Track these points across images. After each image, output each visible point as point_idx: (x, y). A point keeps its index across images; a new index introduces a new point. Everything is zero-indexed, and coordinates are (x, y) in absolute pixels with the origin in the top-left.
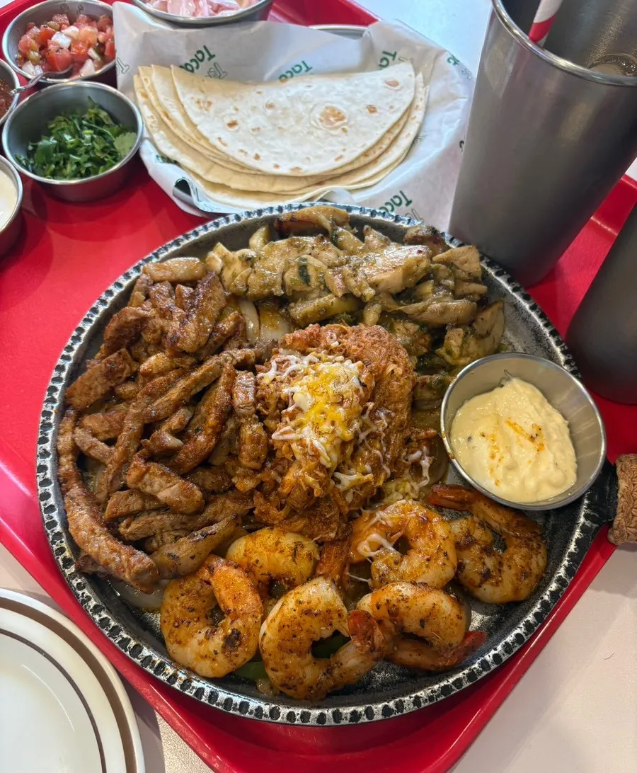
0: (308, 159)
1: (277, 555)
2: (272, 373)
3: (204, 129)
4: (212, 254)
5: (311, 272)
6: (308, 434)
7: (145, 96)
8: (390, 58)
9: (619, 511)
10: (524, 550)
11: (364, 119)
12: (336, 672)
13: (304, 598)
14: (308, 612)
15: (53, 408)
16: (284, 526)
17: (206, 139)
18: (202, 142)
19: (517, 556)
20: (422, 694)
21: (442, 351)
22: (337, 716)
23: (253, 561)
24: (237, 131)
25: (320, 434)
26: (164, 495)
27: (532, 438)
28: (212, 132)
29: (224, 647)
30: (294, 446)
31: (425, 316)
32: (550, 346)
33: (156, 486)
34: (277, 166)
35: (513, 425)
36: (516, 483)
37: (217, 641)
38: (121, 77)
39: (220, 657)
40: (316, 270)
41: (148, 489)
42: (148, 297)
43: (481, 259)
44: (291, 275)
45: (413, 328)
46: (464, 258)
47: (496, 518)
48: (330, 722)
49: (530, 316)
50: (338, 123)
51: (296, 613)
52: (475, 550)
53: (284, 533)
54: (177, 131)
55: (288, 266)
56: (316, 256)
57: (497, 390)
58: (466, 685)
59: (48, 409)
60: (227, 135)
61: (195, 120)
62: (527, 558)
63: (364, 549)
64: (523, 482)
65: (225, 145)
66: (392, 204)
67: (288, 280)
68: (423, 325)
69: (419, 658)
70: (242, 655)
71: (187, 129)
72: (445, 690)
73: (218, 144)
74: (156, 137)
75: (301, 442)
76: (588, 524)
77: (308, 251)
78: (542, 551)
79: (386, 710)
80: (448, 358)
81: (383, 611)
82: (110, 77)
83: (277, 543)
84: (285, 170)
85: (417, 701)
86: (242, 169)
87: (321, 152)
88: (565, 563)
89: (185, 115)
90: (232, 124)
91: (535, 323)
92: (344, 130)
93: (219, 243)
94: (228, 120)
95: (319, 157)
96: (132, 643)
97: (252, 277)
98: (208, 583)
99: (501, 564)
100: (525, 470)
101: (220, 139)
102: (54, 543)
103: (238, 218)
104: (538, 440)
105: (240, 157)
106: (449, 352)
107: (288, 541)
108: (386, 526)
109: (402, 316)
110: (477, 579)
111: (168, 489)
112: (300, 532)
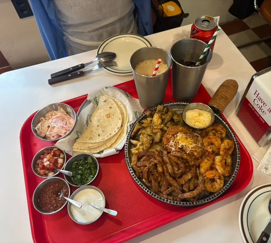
0: (116, 125)
1: (208, 163)
2: (173, 149)
3: (97, 141)
4: (133, 152)
5: (150, 134)
6: (191, 146)
7: (81, 149)
8: (96, 98)
9: (219, 109)
10: (219, 127)
11: (112, 110)
12: (230, 164)
13: (218, 161)
14: (221, 161)
15: (157, 196)
16: (203, 160)
17: (100, 142)
18: (100, 143)
19: (219, 128)
20: (238, 152)
21: (175, 121)
22: (237, 167)
23: (206, 168)
24: (101, 135)
25: (192, 144)
26: (190, 177)
27: (200, 115)
28: (99, 140)
29: (220, 180)
30: (192, 150)
31: (169, 119)
32: (182, 104)
33: (188, 178)
34: (115, 132)
35: (195, 117)
36: (207, 122)
37: (218, 181)
38: (71, 154)
39: (221, 181)
40: (150, 133)
41: (187, 180)
42: (139, 167)
43: (161, 105)
44: (149, 138)
45: (169, 123)
46: (160, 108)
47: (211, 128)
48: (238, 169)
49: (174, 104)
50: (111, 115)
51: (221, 163)
52: (216, 133)
53: (203, 161)
54: (94, 147)
55: (147, 137)
56: (147, 132)
57: (186, 116)
58: (238, 145)
59: (157, 197)
60: (101, 138)
61: (94, 142)
62: (220, 127)
63: (210, 150)
64: (207, 121)
65: (104, 139)
66: (136, 115)
67: (150, 139)
68: (169, 121)
69: (231, 151)
70: (222, 177)
71: (95, 145)
72: (238, 149)
73: (102, 140)
74: (93, 152)
75: (192, 148)
76: (218, 115)
77: (146, 132)
78: (219, 124)
79: (239, 159)
80: (177, 121)
81: (224, 150)
82: (68, 156)
83: (205, 162)
84: (117, 130)
85: (239, 154)
86: (110, 139)
87: (116, 122)
88: (223, 122)
89: (91, 143)
90: (99, 135)
91: (176, 104)
92: (113, 115)
93: (131, 150)
94: (98, 136)
95: (117, 123)
96: (213, 196)
97: (146, 145)
98: (207, 178)
99: (220, 131)
100: (205, 119)
101: (102, 139)
102: (188, 205)
103: (127, 143)
104: (201, 114)
105: (108, 138)
106: (177, 120)
107: (206, 161)
108: (208, 145)
109: (166, 124)
110: (221, 136)
111: (189, 176)
112: (205, 158)
